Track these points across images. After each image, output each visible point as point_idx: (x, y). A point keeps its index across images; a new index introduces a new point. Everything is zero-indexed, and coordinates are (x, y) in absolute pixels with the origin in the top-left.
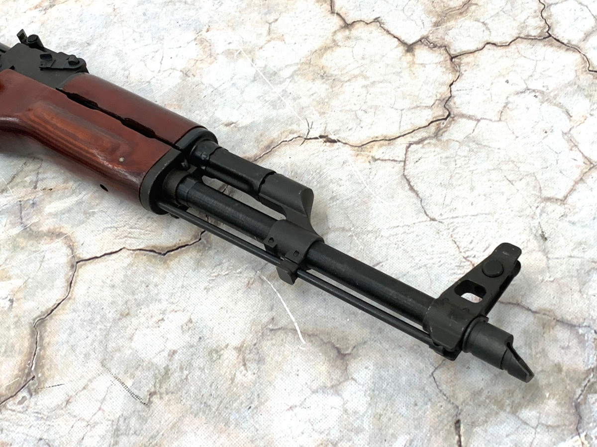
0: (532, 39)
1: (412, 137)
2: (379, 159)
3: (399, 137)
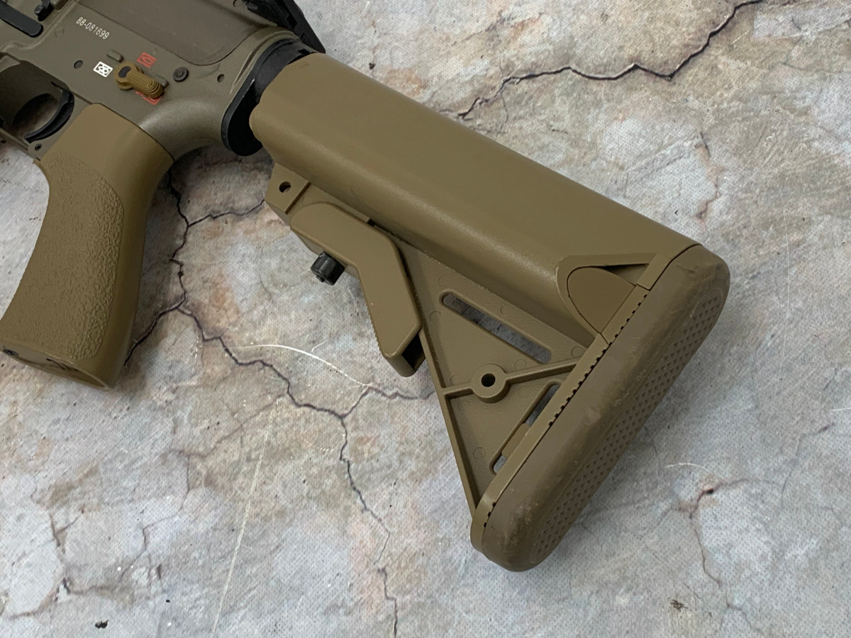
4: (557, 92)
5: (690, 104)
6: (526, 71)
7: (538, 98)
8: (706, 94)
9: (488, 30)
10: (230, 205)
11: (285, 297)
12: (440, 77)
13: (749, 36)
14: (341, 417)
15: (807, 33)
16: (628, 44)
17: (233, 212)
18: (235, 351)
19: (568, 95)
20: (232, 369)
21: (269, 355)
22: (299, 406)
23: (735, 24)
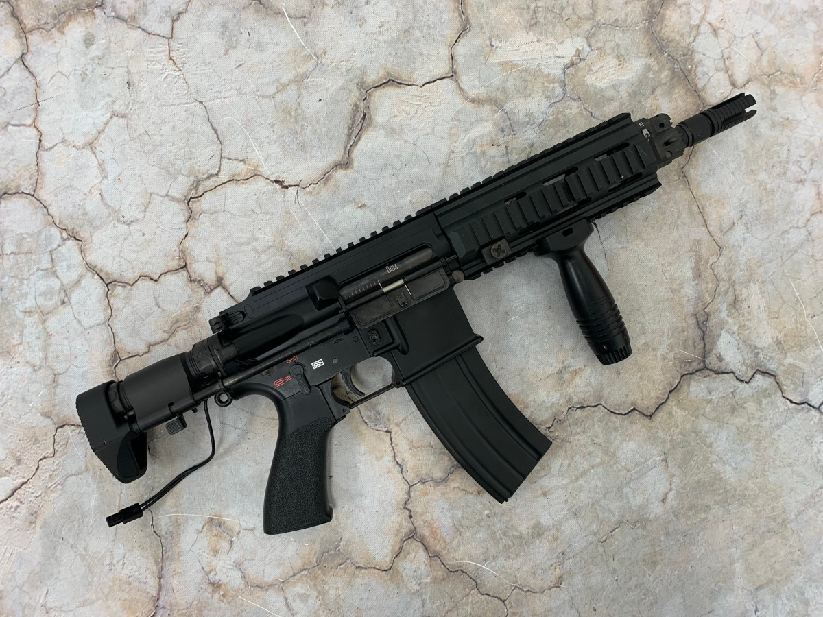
0: (121, 282)
1: (216, 181)
2: (241, 161)
3: (226, 182)
4: (595, 419)
5: (659, 435)
6: (579, 404)
7: (587, 421)
8: (667, 430)
9: (557, 373)
10: (431, 476)
11: (468, 534)
12: (534, 402)
13: (687, 396)
14: (504, 601)
15: (714, 397)
16: (630, 394)
17: (433, 480)
18: (447, 564)
19: (601, 421)
20: (447, 574)
21: (464, 567)
22: (482, 594)
23: (681, 386)
